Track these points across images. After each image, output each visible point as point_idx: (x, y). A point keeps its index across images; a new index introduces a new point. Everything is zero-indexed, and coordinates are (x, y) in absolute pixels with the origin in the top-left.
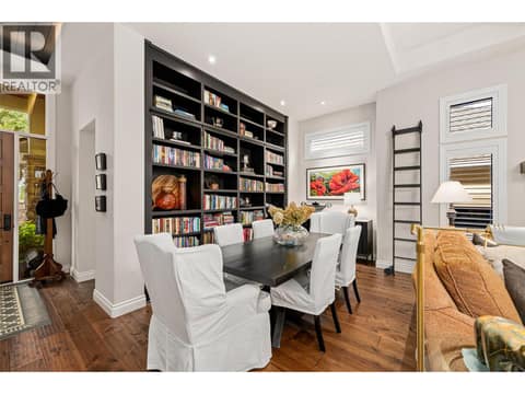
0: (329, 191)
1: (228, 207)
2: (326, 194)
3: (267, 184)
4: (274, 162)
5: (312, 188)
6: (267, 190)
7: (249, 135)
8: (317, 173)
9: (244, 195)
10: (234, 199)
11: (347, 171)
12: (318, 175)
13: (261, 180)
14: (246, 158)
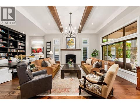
0: (37, 52)
1: (4, 56)
2: (36, 53)
3: (18, 50)
4: (21, 45)
5: (33, 51)
6: (19, 52)
7: (12, 38)
8: (34, 48)
9: (10, 53)
10: (6, 54)
11: (40, 48)
12: (34, 49)
13: (17, 49)
14: (11, 44)
